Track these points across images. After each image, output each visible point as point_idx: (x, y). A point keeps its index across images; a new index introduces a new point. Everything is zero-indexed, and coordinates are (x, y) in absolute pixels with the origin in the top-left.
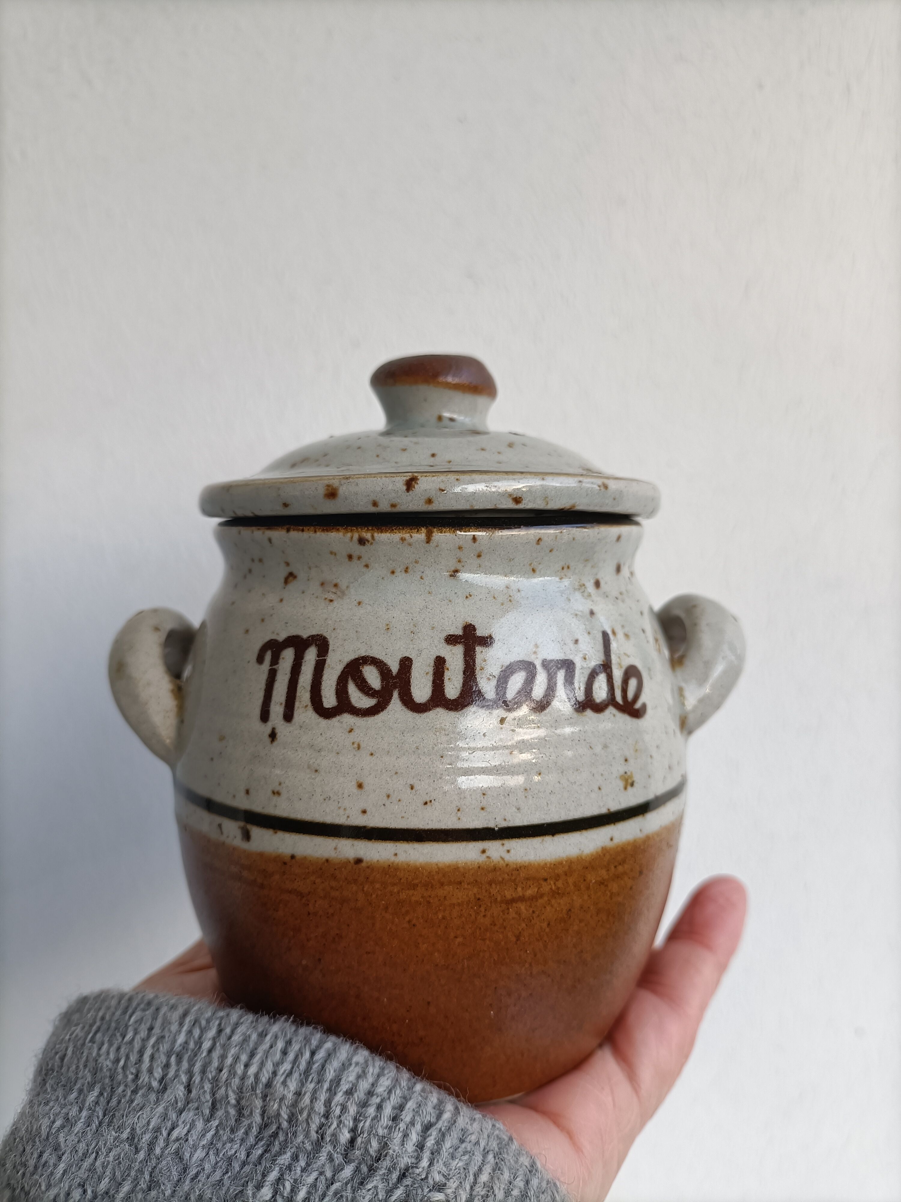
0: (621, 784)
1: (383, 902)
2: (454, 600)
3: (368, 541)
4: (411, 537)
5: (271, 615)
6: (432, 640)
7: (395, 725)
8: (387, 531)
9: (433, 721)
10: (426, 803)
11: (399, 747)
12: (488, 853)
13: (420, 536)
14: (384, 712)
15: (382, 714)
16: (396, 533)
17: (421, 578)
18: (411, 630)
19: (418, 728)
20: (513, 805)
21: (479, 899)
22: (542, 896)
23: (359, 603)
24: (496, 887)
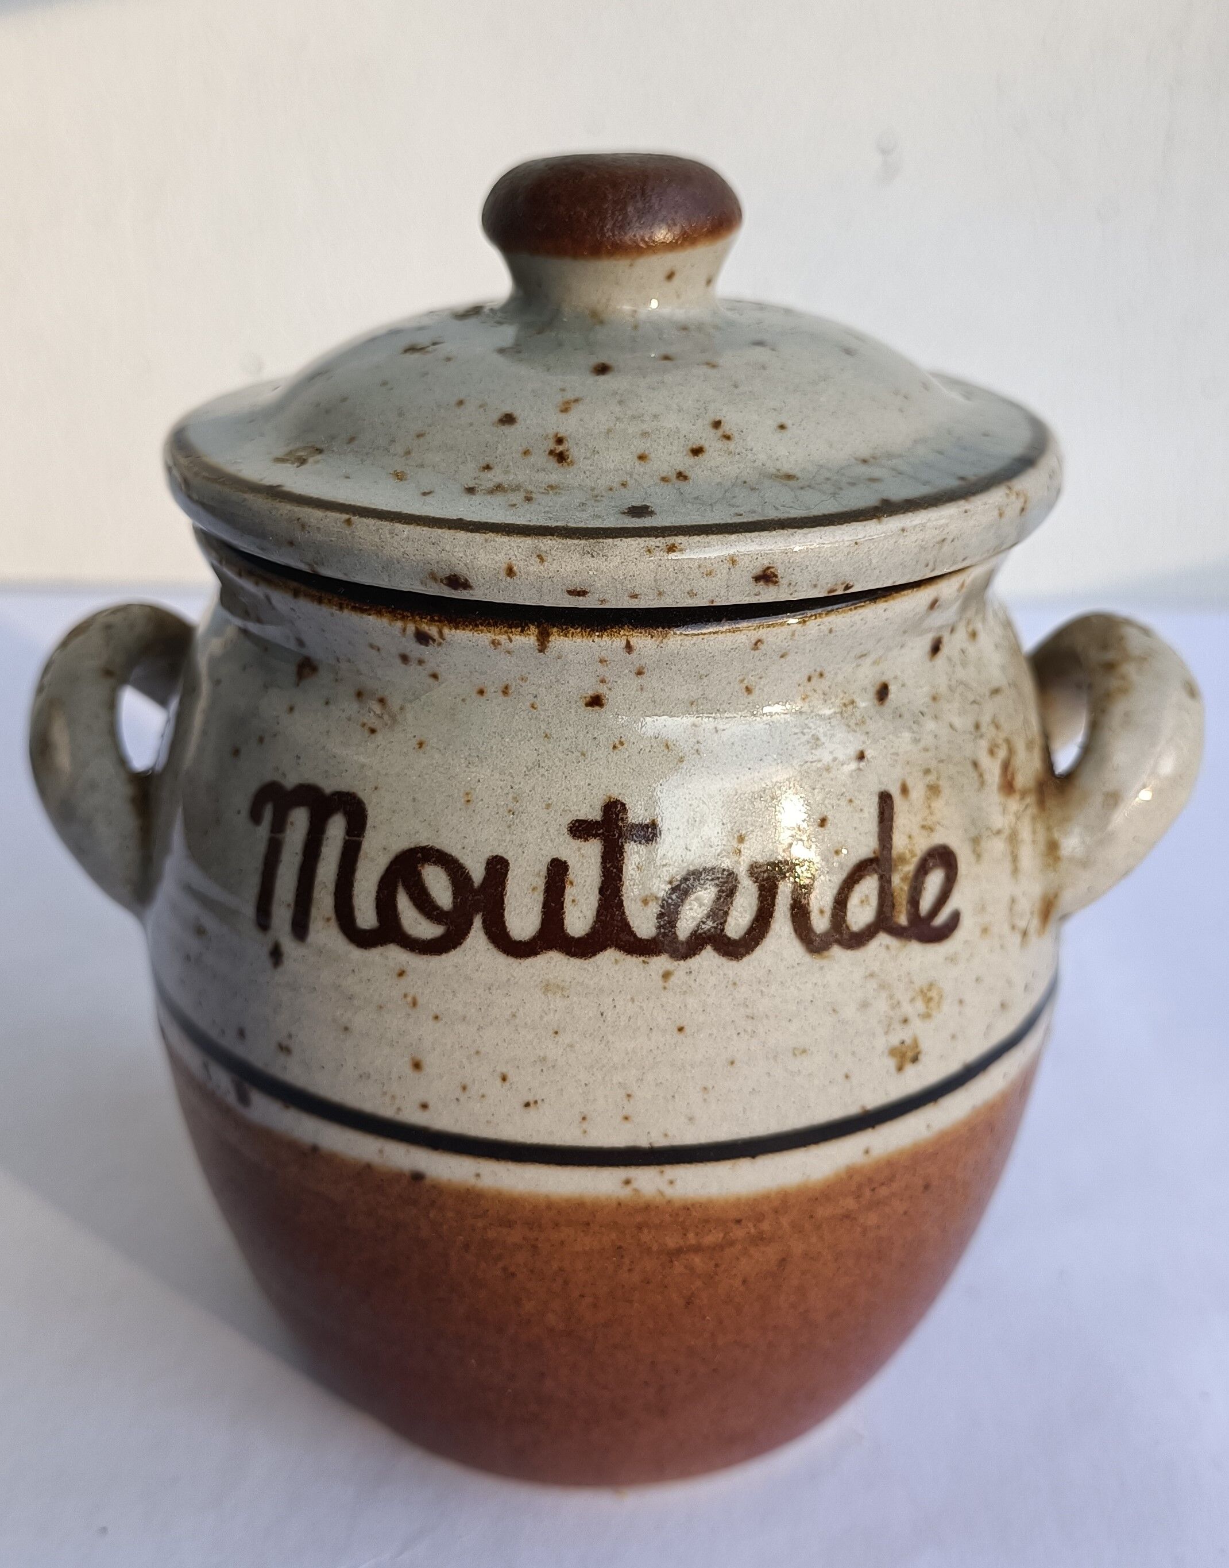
0: (891, 1063)
1: (461, 1237)
2: (589, 753)
3: (434, 640)
4: (511, 641)
5: (275, 735)
6: (545, 828)
7: (477, 973)
8: (467, 626)
9: (542, 972)
10: (527, 1105)
11: (483, 1010)
12: (635, 1185)
13: (526, 640)
14: (458, 949)
15: (453, 953)
16: (482, 631)
17: (533, 706)
18: (509, 808)
19: (517, 983)
20: (681, 1113)
21: (620, 1247)
22: (732, 1243)
23: (421, 745)
24: (649, 1232)
